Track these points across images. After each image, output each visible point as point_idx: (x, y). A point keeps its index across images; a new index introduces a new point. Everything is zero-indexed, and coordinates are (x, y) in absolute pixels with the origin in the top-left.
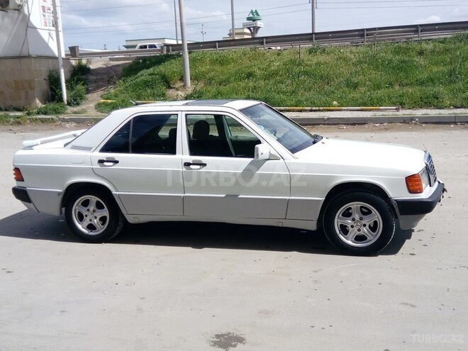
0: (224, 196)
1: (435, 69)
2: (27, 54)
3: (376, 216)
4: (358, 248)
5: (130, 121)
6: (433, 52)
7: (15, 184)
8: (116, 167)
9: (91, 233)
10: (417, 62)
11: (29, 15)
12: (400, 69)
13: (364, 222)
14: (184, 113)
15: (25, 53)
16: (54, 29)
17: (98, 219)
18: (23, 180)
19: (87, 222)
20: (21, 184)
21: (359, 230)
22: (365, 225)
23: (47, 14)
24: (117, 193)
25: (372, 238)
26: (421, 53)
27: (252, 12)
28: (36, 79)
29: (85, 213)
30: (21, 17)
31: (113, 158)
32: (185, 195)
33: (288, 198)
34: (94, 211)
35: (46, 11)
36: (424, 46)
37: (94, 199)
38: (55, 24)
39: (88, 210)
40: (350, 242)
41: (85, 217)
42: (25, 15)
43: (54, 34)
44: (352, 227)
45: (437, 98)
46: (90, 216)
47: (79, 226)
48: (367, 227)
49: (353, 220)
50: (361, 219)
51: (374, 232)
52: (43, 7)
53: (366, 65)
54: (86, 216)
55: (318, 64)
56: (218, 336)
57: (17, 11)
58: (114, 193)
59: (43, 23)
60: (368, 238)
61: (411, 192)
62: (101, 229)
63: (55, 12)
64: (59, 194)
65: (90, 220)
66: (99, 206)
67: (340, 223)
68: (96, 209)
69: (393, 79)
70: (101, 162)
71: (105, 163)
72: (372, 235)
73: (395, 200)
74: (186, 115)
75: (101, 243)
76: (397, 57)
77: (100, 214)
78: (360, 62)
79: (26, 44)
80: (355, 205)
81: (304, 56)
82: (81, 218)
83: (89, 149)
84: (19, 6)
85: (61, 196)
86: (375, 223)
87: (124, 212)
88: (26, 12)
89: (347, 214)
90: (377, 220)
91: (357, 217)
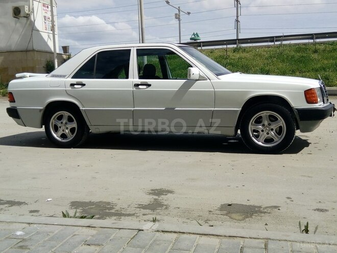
0: (164, 109)
1: (326, 62)
2: (31, 49)
3: (281, 122)
4: (267, 147)
5: (95, 55)
6: (324, 51)
7: (8, 105)
8: (84, 88)
9: (63, 141)
10: (313, 57)
11: (35, 21)
12: (301, 62)
13: (272, 127)
14: (135, 48)
15: (30, 48)
16: (52, 32)
17: (69, 130)
18: (15, 102)
19: (60, 132)
20: (13, 105)
21: (268, 134)
22: (272, 130)
23: (47, 22)
24: (84, 109)
25: (278, 140)
26: (316, 51)
27: (194, 34)
28: (37, 66)
29: (59, 125)
30: (28, 22)
31: (82, 82)
32: (135, 109)
33: (213, 109)
34: (66, 123)
35: (47, 19)
36: (318, 47)
37: (66, 114)
38: (53, 29)
39: (62, 123)
40: (260, 143)
41: (59, 129)
42: (31, 21)
43: (51, 36)
44: (263, 131)
45: (328, 79)
46: (63, 128)
47: (55, 135)
48: (274, 131)
49: (263, 125)
50: (269, 124)
51: (279, 135)
52: (45, 17)
53: (275, 59)
54: (60, 127)
55: (240, 58)
56: (152, 190)
57: (26, 18)
58: (81, 108)
59: (44, 28)
60: (275, 140)
61: (308, 102)
62: (71, 137)
63: (53, 21)
64: (40, 110)
65: (63, 131)
66: (70, 120)
67: (253, 129)
68: (68, 122)
69: (295, 67)
70: (72, 85)
71: (75, 86)
72: (278, 137)
73: (296, 109)
74: (137, 50)
75: (70, 148)
76: (298, 54)
77: (70, 126)
78: (271, 57)
79: (31, 42)
80: (265, 114)
81: (230, 54)
82: (56, 129)
83: (64, 76)
84: (27, 14)
85: (42, 112)
86: (281, 127)
87: (88, 123)
88: (32, 19)
89: (259, 121)
90: (282, 126)
91: (266, 123)
